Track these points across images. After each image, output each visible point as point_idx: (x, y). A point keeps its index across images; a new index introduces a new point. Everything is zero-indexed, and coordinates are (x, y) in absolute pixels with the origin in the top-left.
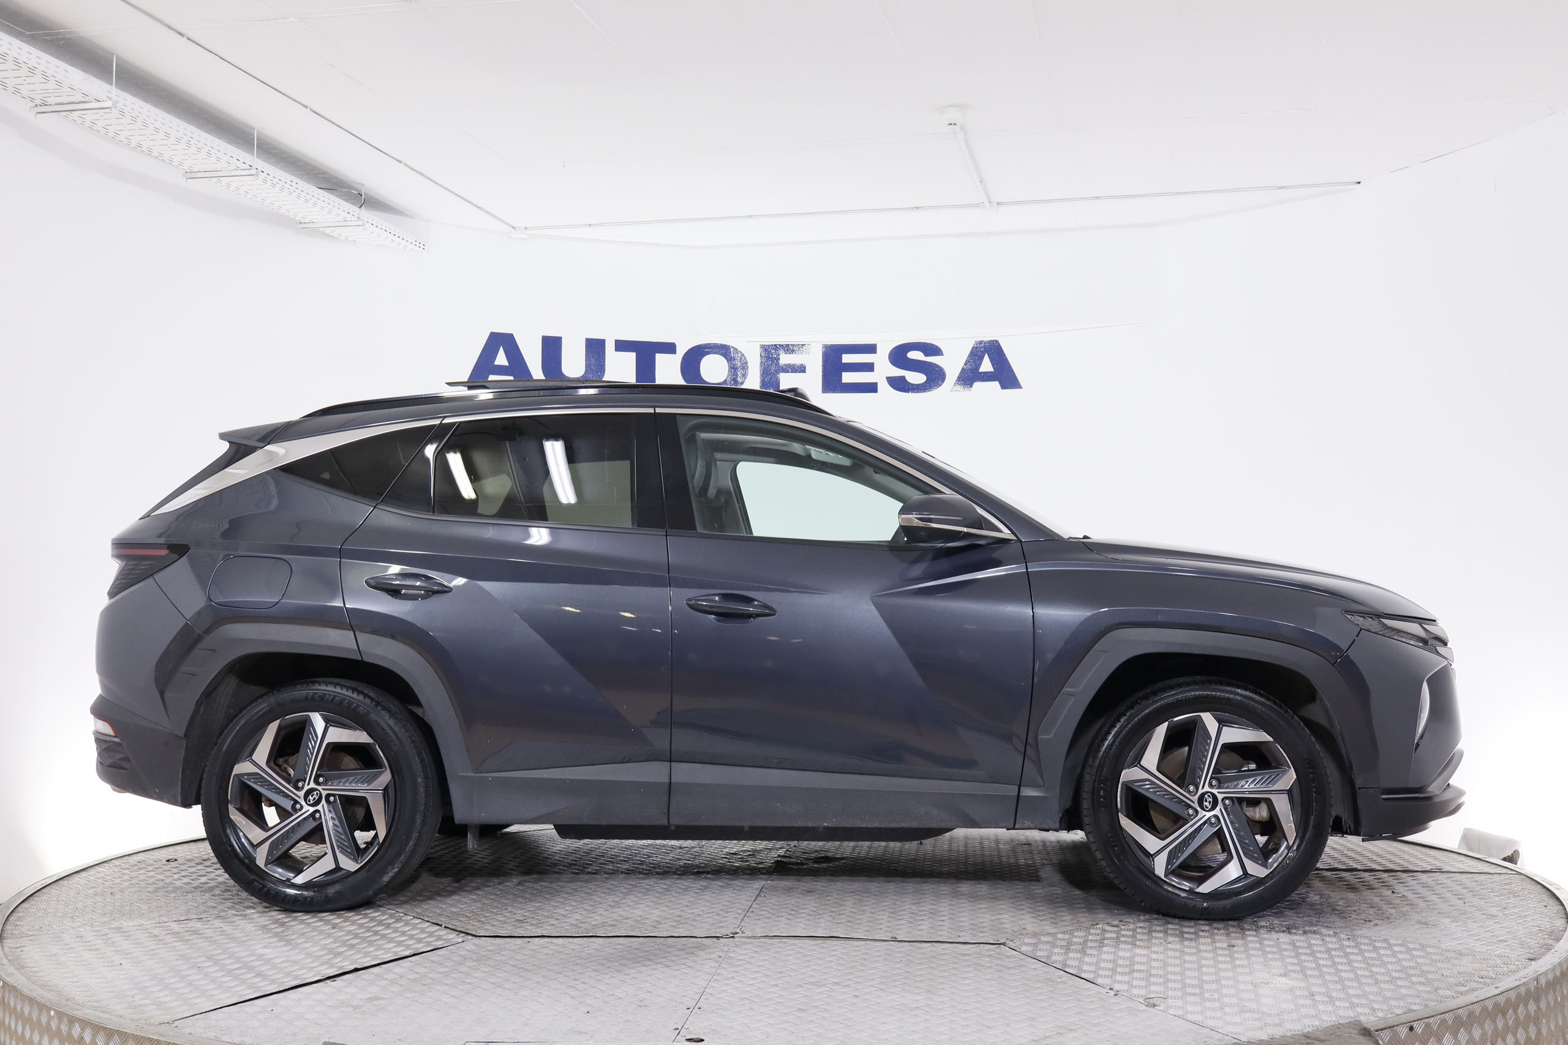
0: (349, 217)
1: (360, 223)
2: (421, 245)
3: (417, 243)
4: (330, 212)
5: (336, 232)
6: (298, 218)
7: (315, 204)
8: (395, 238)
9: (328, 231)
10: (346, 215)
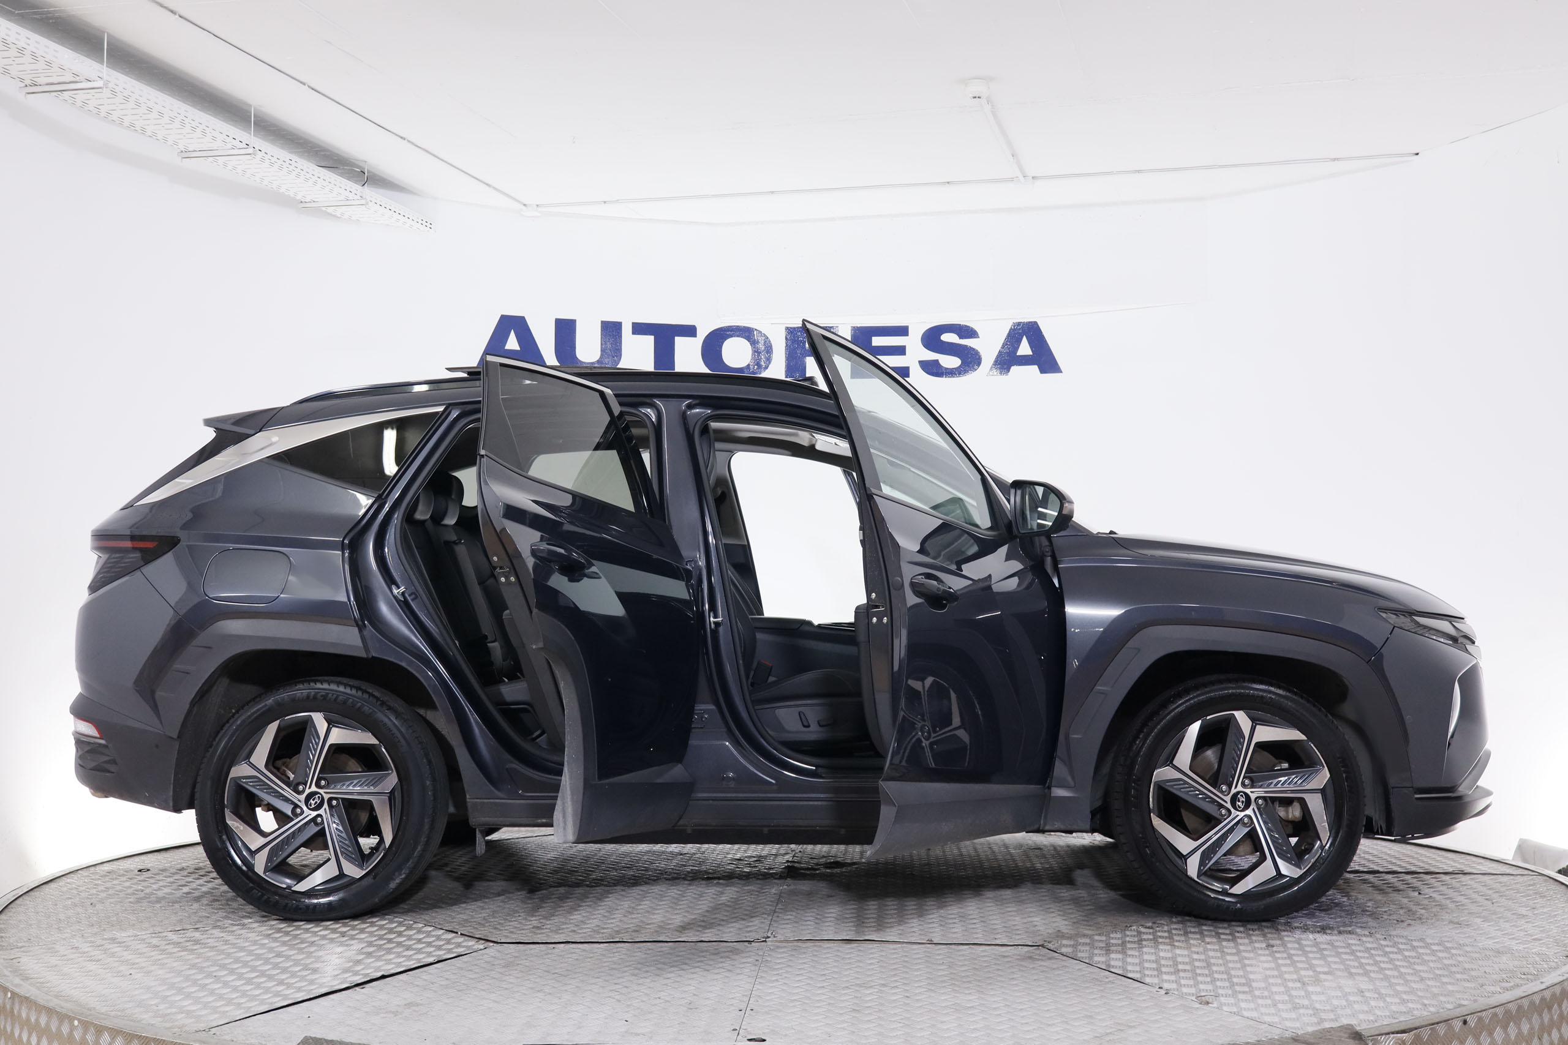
0: (351, 196)
1: (363, 202)
2: (428, 224)
3: (424, 222)
4: (331, 191)
5: (339, 212)
6: (299, 197)
7: (315, 183)
8: (401, 217)
9: (330, 210)
10: (347, 193)
